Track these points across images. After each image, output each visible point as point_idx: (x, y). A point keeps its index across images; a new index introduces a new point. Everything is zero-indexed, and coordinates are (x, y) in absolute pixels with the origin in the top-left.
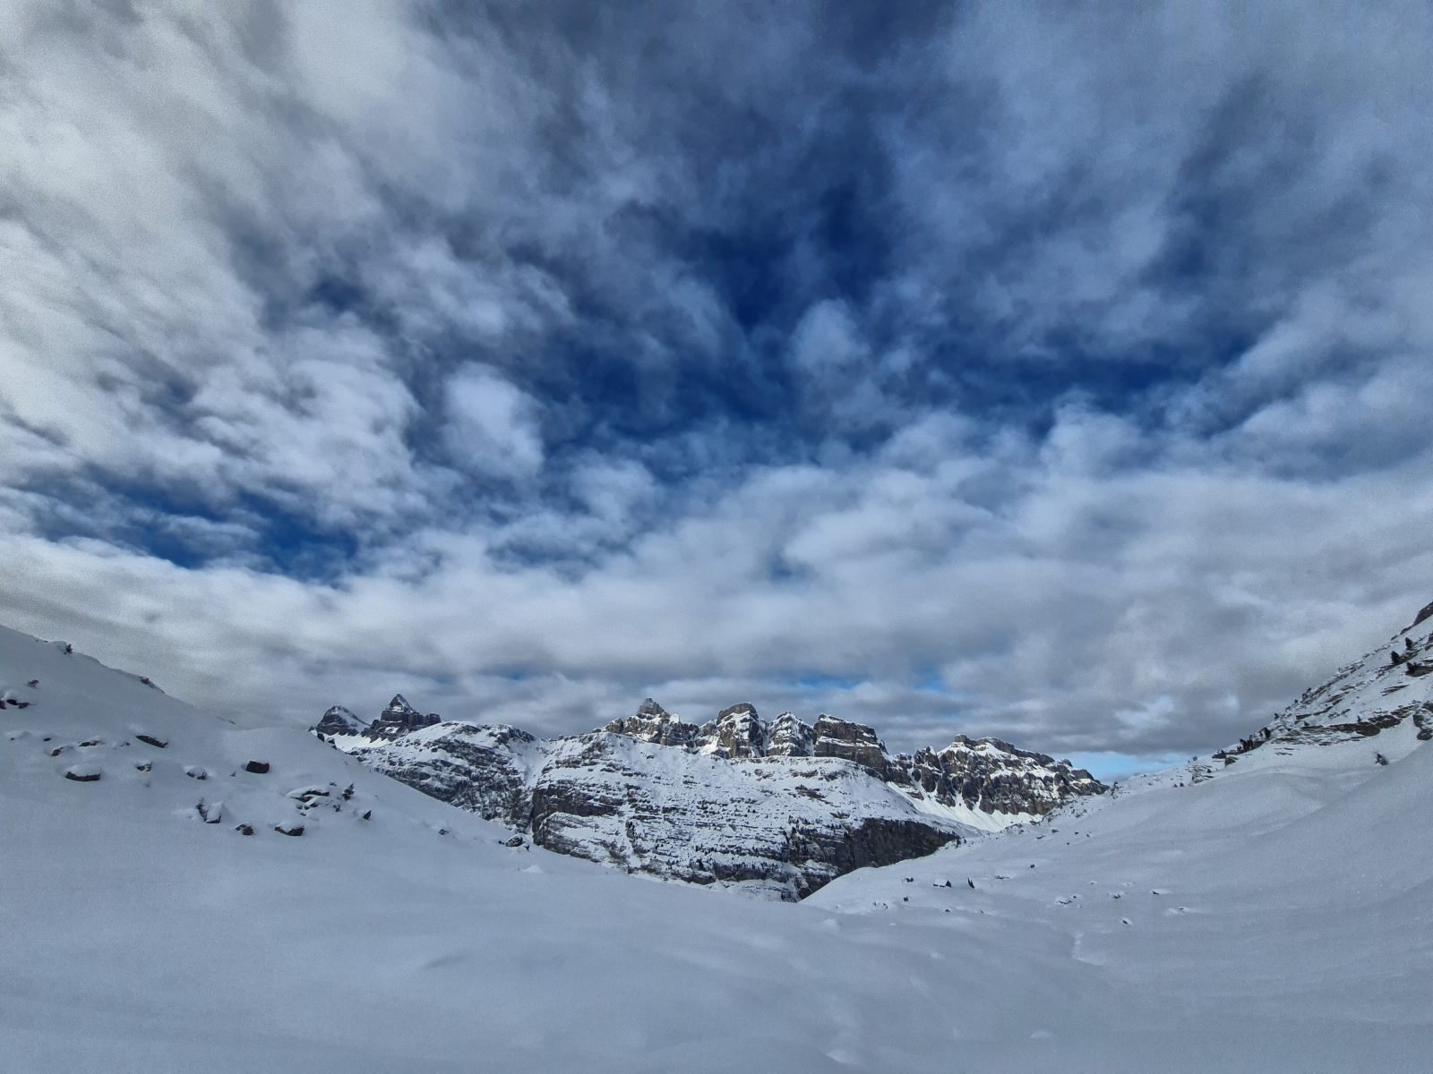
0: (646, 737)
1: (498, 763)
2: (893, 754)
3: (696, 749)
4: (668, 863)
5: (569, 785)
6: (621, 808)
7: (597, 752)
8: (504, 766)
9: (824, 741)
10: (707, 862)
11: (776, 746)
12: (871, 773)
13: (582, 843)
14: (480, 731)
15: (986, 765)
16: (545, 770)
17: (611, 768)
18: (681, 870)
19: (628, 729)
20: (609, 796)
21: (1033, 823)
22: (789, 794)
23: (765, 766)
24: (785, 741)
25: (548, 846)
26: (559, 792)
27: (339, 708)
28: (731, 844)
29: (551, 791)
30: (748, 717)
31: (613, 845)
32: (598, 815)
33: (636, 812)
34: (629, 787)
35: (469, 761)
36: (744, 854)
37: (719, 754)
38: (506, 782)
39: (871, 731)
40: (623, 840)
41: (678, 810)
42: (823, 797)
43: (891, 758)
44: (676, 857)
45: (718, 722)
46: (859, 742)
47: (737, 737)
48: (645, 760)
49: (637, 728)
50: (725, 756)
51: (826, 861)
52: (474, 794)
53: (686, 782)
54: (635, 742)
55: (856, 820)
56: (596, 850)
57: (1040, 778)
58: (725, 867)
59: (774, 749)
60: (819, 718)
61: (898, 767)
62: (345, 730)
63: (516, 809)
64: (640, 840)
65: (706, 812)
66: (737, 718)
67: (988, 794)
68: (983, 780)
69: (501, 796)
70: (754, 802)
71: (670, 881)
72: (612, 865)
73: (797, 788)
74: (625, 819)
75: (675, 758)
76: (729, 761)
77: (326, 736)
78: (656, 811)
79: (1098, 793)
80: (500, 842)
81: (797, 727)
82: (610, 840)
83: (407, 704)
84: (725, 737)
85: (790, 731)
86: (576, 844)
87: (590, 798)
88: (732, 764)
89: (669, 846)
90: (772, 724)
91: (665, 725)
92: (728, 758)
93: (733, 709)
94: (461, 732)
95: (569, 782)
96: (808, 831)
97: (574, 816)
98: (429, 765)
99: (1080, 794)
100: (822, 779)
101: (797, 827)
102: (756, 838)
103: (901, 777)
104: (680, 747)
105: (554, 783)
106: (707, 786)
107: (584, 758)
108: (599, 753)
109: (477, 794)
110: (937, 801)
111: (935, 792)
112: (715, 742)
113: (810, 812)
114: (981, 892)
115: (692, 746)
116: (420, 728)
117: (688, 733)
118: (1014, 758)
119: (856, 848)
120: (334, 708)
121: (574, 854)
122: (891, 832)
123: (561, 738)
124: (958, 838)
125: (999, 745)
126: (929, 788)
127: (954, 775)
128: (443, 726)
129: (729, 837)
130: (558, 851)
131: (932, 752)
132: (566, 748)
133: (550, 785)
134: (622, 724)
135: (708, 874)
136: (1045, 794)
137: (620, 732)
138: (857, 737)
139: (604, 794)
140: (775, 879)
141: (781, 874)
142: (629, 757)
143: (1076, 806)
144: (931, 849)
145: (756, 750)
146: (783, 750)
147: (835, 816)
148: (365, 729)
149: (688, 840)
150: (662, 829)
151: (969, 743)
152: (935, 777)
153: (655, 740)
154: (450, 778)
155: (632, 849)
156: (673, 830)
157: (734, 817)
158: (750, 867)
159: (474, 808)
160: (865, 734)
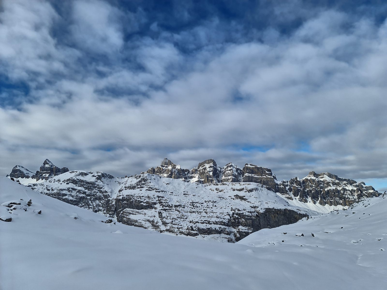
0: (165, 175)
1: (98, 188)
2: (279, 181)
3: (188, 180)
4: (178, 228)
5: (131, 197)
6: (156, 206)
7: (143, 182)
8: (101, 190)
9: (247, 175)
10: (195, 227)
11: (225, 178)
12: (269, 189)
13: (139, 221)
14: (88, 174)
15: (324, 185)
16: (120, 191)
17: (150, 189)
18: (183, 231)
19: (157, 172)
20: (150, 201)
21: (344, 210)
22: (231, 198)
23: (220, 187)
24: (229, 176)
25: (124, 222)
26: (127, 200)
27: (19, 166)
28: (205, 220)
29: (123, 199)
30: (212, 165)
31: (153, 221)
32: (146, 209)
33: (162, 207)
34: (159, 197)
35: (84, 188)
36: (211, 224)
37: (200, 182)
38: (103, 197)
39: (269, 170)
40: (157, 219)
41: (181, 206)
42: (247, 199)
43: (279, 182)
44: (181, 225)
45: (199, 168)
46: (264, 175)
47: (207, 174)
48: (165, 185)
49: (161, 171)
50: (202, 182)
51: (248, 226)
52: (88, 202)
53: (184, 194)
54: (160, 177)
55: (262, 209)
56: (145, 223)
57: (349, 190)
58: (203, 229)
59: (224, 179)
60: (245, 165)
61: (282, 186)
62: (23, 176)
63: (108, 207)
64: (165, 219)
65: (194, 207)
66: (207, 166)
67: (323, 197)
68: (321, 191)
69: (101, 202)
70: (215, 202)
71: (179, 235)
72: (153, 229)
73: (235, 196)
74: (158, 210)
75: (179, 184)
76: (204, 185)
77: (15, 179)
78: (172, 207)
79: (376, 196)
80: (102, 222)
81: (234, 169)
82: (151, 219)
83: (52, 163)
84: (202, 174)
85: (231, 171)
86: (136, 221)
87: (142, 202)
88: (205, 186)
89: (177, 221)
90: (223, 168)
91: (174, 170)
92: (203, 183)
93: (205, 162)
94: (79, 175)
95: (131, 195)
96: (240, 214)
97: (134, 210)
98: (66, 190)
99: (367, 197)
100: (246, 192)
101: (235, 212)
102: (217, 217)
103: (283, 190)
104: (181, 179)
105: (125, 196)
106: (194, 196)
107: (137, 185)
108: (144, 183)
109: (90, 202)
110: (299, 200)
111: (299, 196)
112: (197, 177)
113: (241, 206)
114: (318, 239)
115: (187, 179)
116: (59, 174)
117: (185, 173)
118: (337, 181)
119: (261, 220)
120: (16, 166)
121: (136, 226)
122: (277, 214)
123: (126, 177)
124: (308, 216)
125: (330, 176)
126: (296, 195)
127: (308, 189)
128: (70, 173)
129: (204, 217)
130: (128, 224)
131: (298, 179)
132: (129, 181)
133: (123, 197)
134: (154, 170)
135: (195, 232)
136: (351, 197)
137: (154, 173)
138: (263, 173)
139: (148, 200)
140: (225, 234)
141: (227, 231)
142: (158, 184)
143: (365, 202)
144: (296, 220)
145: (216, 180)
146: (228, 179)
147: (252, 207)
148: (33, 175)
149: (186, 219)
150: (174, 214)
151: (316, 175)
152: (298, 191)
153: (170, 176)
154: (77, 195)
155: (161, 223)
156: (180, 214)
157: (206, 209)
158: (214, 229)
159: (89, 208)
160: (267, 172)
